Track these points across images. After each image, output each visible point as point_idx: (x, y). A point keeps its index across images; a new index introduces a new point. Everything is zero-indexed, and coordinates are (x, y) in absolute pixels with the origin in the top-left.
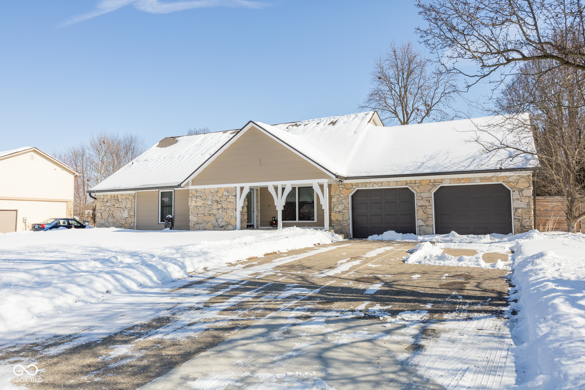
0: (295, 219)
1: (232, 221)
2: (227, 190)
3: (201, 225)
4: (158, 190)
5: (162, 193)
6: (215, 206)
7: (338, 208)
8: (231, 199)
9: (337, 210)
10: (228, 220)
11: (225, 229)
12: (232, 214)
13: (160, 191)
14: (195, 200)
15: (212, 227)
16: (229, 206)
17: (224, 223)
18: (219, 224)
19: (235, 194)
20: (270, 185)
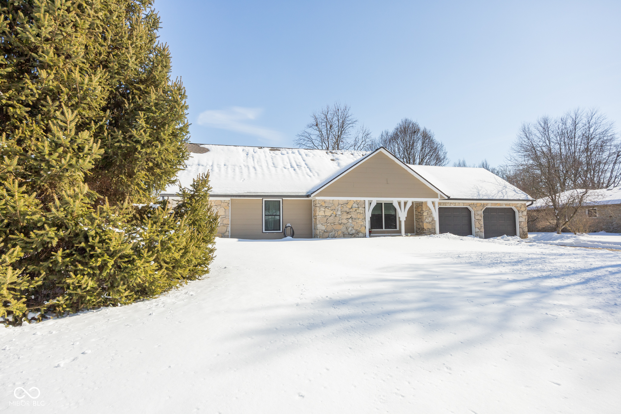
0: (382, 228)
1: (362, 230)
2: (357, 203)
3: (330, 234)
4: (261, 198)
5: (265, 201)
6: (345, 216)
7: (428, 220)
8: (361, 210)
9: (428, 221)
10: (358, 229)
11: (355, 237)
12: (362, 223)
13: (264, 200)
14: (324, 210)
15: (342, 235)
16: (359, 216)
17: (354, 231)
18: (349, 232)
19: (364, 206)
20: (395, 201)
